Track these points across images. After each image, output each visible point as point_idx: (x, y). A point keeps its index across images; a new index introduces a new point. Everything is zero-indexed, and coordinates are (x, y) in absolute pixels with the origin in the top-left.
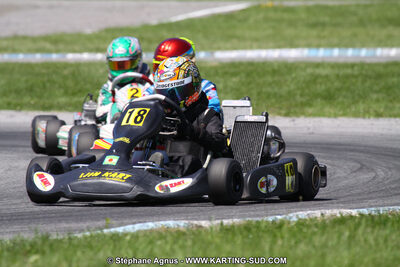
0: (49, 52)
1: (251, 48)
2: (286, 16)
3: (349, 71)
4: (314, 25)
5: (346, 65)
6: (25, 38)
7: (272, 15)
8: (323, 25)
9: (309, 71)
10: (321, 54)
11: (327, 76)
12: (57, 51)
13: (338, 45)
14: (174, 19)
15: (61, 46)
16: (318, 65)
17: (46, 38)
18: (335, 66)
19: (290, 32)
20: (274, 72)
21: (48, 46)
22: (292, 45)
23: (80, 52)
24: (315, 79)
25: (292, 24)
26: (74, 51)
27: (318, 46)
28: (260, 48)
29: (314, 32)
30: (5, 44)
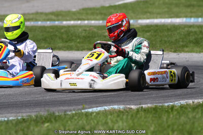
0: (55, 20)
1: (157, 18)
2: (175, 1)
4: (189, 6)
6: (42, 13)
7: (167, 1)
8: (194, 6)
9: (186, 29)
10: (192, 20)
11: (195, 32)
12: (58, 20)
13: (201, 17)
14: (117, 4)
15: (60, 17)
16: (190, 26)
17: (52, 13)
18: (199, 26)
19: (176, 10)
20: (168, 30)
21: (53, 17)
22: (177, 16)
23: (70, 20)
24: (189, 34)
25: (177, 5)
26: (67, 20)
27: (191, 17)
28: (161, 18)
29: (189, 10)
30: (31, 17)
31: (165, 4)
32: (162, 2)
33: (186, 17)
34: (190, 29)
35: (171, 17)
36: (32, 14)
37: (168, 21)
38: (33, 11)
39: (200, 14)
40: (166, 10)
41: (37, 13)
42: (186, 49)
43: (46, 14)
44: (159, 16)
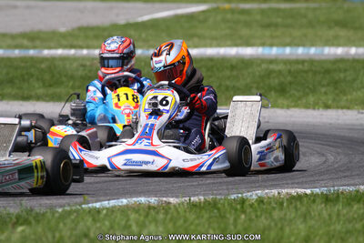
0: (27, 48)
1: (211, 46)
2: (242, 18)
3: (300, 66)
4: (268, 26)
5: (297, 62)
6: (4, 35)
7: (229, 16)
8: (276, 26)
9: (264, 66)
10: (274, 51)
11: (280, 71)
12: (34, 48)
13: (289, 45)
14: (140, 19)
15: (38, 43)
16: (271, 62)
17: (24, 35)
18: (287, 62)
19: (245, 32)
20: (233, 67)
21: (25, 42)
22: (248, 44)
23: (56, 48)
24: (269, 73)
25: (248, 24)
26: (50, 48)
27: (271, 45)
28: (219, 46)
29: (268, 33)
31: (225, 21)
32: (219, 18)
33: (263, 45)
34: (272, 67)
35: (237, 45)
37: (232, 51)
39: (288, 40)
40: (228, 31)
43: (13, 37)
44: (215, 42)
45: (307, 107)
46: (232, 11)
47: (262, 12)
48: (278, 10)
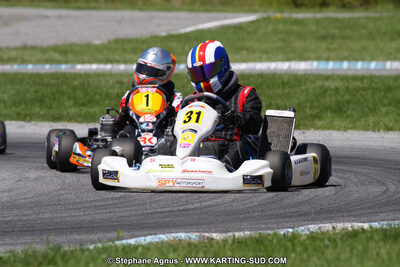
0: (59, 62)
1: (260, 60)
2: (295, 28)
3: (359, 84)
4: (324, 38)
5: (355, 78)
6: (34, 48)
7: (281, 26)
8: (333, 37)
9: (319, 83)
10: (331, 66)
11: (337, 89)
12: (66, 62)
13: (347, 59)
14: (183, 31)
15: (70, 57)
16: (327, 78)
17: (55, 49)
18: (345, 78)
19: (299, 44)
20: (284, 84)
21: (57, 56)
22: (302, 58)
23: (90, 62)
24: (324, 91)
25: (301, 36)
26: (83, 62)
27: (328, 59)
28: (269, 60)
29: (324, 45)
30: (14, 54)
31: (276, 32)
32: (270, 28)
33: (318, 59)
34: (327, 84)
35: (288, 59)
36: (16, 49)
37: (283, 66)
38: (17, 43)
39: (346, 54)
40: (280, 44)
41: (25, 47)
42: (320, 123)
43: (43, 50)
44: (264, 56)
45: (366, 128)
46: (284, 21)
47: (317, 22)
48: (336, 20)
